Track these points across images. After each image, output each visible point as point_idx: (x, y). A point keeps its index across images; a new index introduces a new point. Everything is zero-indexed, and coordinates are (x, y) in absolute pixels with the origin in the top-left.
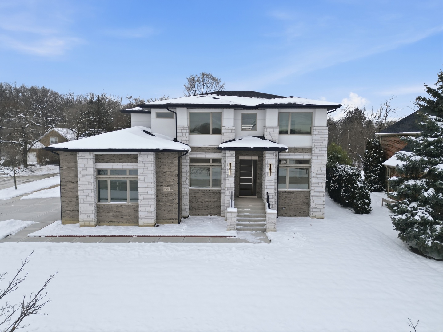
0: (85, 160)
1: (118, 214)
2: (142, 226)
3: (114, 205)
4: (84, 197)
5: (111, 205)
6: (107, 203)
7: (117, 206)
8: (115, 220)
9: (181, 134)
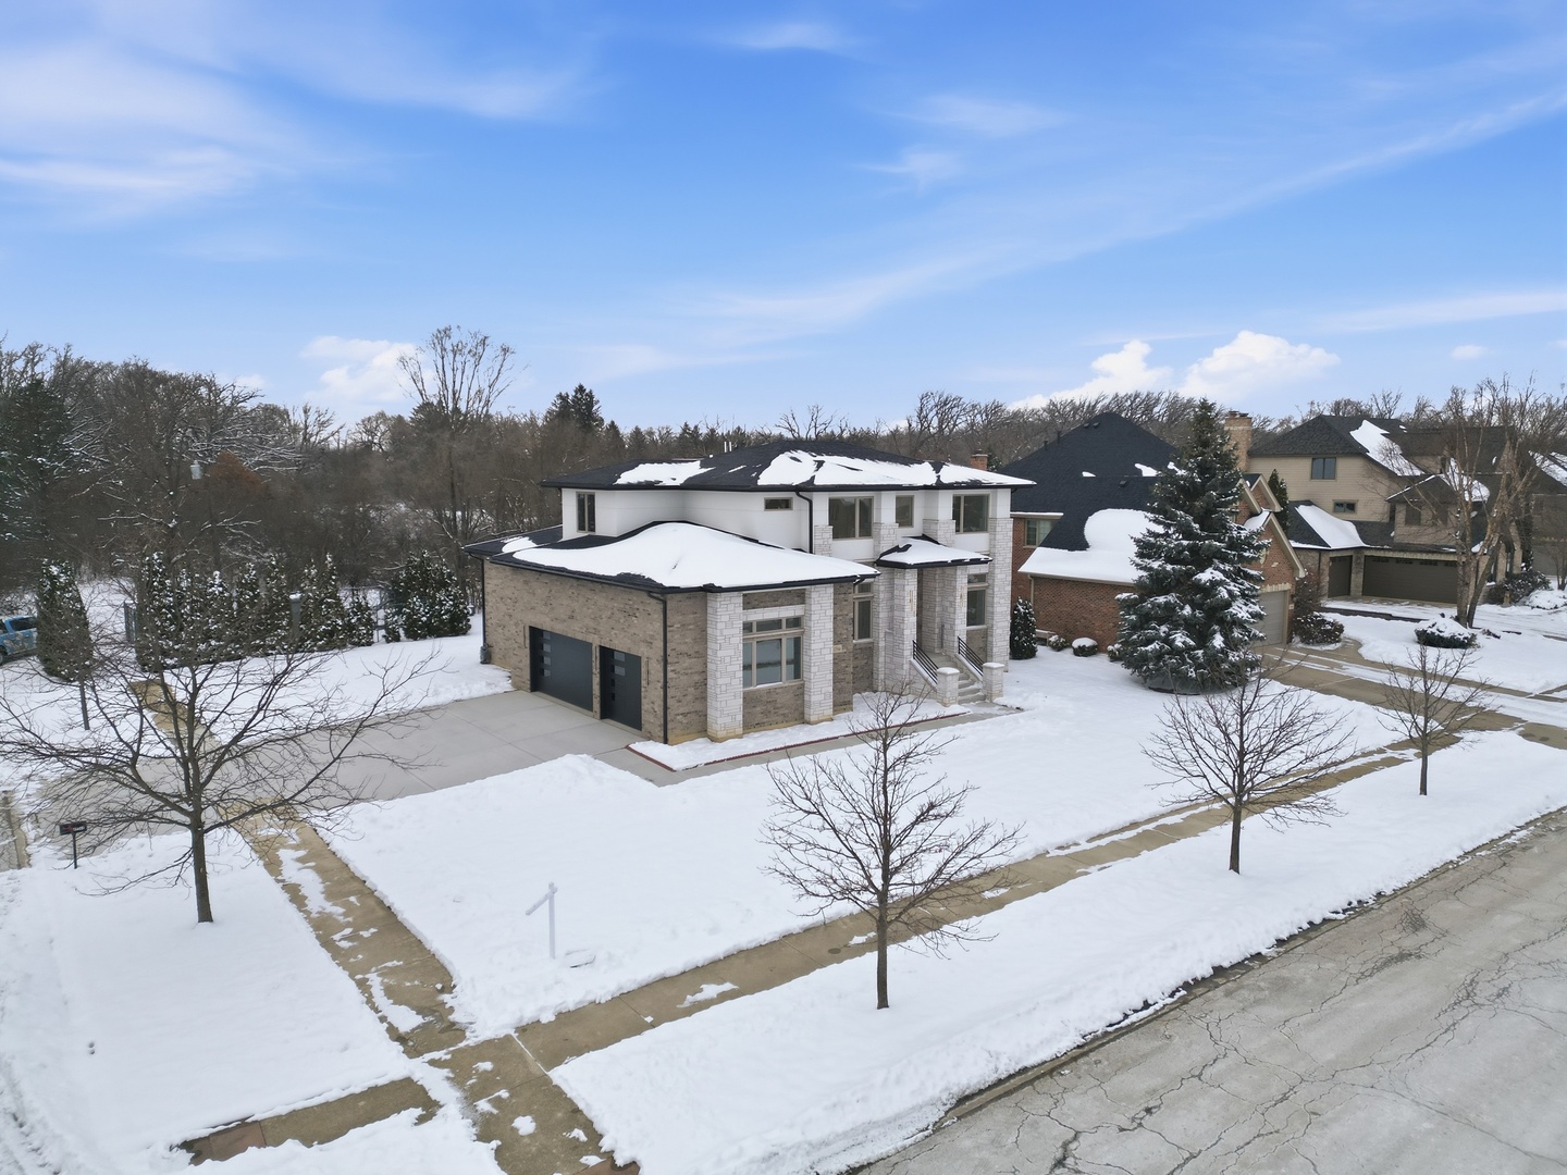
0: (731, 607)
1: (770, 708)
2: (816, 723)
3: (763, 689)
4: (727, 680)
5: (759, 690)
6: (752, 688)
7: (769, 691)
8: (765, 720)
9: (821, 542)
